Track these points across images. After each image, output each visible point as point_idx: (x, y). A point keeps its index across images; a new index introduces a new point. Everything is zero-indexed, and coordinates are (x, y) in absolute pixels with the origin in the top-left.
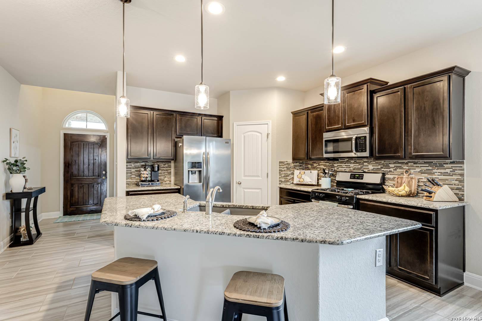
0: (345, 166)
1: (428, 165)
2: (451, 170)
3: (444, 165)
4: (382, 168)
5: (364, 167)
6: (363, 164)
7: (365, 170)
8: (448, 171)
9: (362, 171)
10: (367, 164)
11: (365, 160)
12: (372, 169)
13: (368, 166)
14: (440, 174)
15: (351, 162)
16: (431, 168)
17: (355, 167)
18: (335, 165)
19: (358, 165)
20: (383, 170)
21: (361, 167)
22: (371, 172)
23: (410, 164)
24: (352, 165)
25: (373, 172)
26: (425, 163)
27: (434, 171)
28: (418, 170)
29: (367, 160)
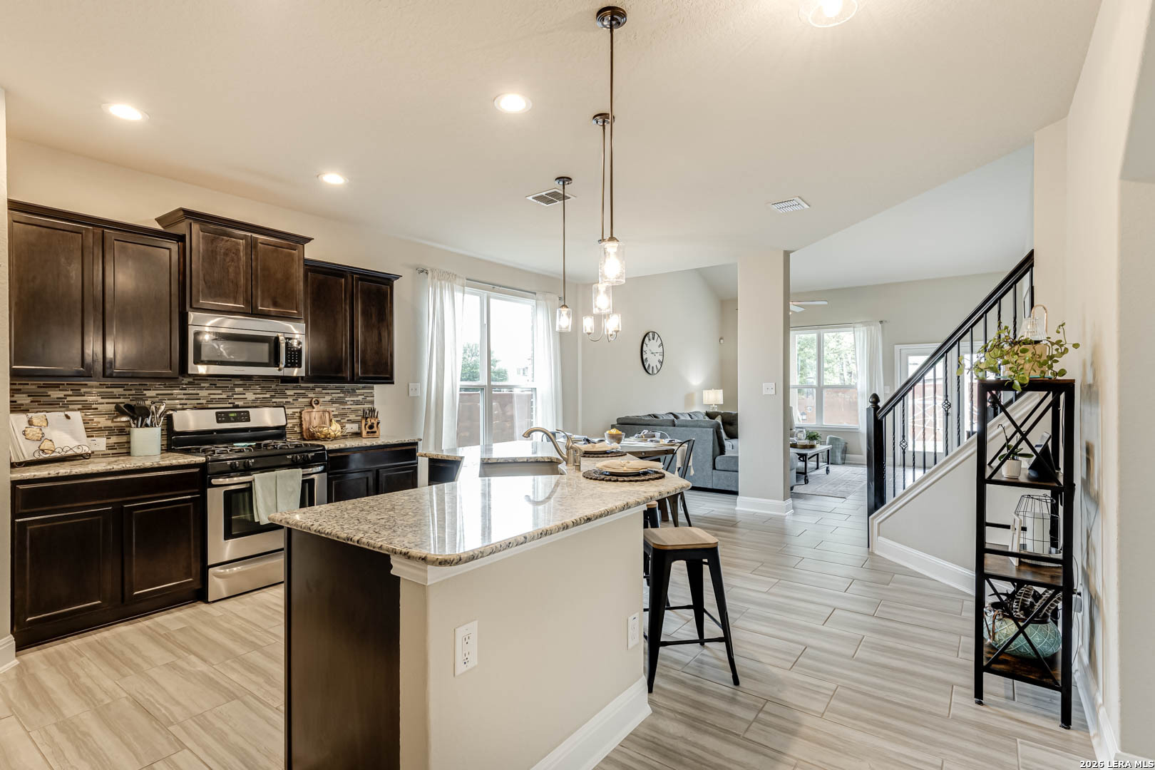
0: (184, 394)
1: (339, 391)
2: (363, 397)
3: (357, 391)
4: (272, 397)
5: (235, 396)
6: (232, 389)
7: (236, 403)
8: (360, 398)
9: (231, 405)
10: (241, 389)
11: (237, 383)
12: (253, 400)
13: (245, 394)
14: (352, 403)
15: (202, 385)
16: (342, 395)
17: (212, 396)
18: (148, 393)
19: (220, 392)
20: (274, 400)
21: (229, 398)
22: (250, 404)
23: (317, 389)
24: (203, 393)
25: (254, 405)
26: (337, 388)
27: (347, 399)
28: (328, 398)
29: (241, 382)
